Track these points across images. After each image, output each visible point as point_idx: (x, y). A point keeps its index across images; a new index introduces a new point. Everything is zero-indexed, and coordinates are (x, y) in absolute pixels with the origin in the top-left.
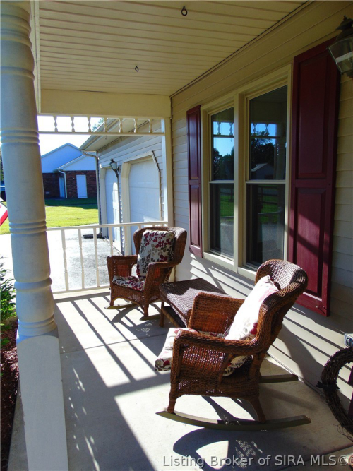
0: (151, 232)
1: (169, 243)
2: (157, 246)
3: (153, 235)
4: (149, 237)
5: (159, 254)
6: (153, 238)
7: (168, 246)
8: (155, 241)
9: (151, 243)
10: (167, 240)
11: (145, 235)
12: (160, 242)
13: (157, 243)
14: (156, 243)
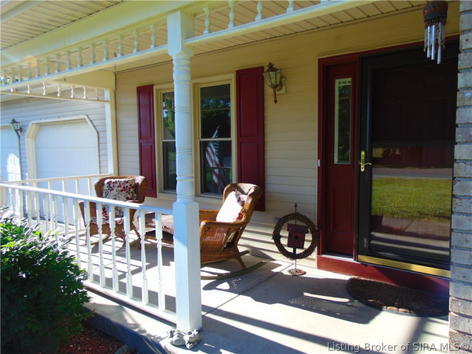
0: (113, 180)
1: (132, 187)
2: (122, 191)
3: (116, 182)
4: (112, 185)
5: (125, 196)
6: (117, 185)
7: (132, 190)
8: (120, 186)
9: (115, 189)
10: (131, 185)
11: (108, 183)
12: (124, 188)
13: (122, 188)
14: (120, 189)
